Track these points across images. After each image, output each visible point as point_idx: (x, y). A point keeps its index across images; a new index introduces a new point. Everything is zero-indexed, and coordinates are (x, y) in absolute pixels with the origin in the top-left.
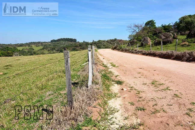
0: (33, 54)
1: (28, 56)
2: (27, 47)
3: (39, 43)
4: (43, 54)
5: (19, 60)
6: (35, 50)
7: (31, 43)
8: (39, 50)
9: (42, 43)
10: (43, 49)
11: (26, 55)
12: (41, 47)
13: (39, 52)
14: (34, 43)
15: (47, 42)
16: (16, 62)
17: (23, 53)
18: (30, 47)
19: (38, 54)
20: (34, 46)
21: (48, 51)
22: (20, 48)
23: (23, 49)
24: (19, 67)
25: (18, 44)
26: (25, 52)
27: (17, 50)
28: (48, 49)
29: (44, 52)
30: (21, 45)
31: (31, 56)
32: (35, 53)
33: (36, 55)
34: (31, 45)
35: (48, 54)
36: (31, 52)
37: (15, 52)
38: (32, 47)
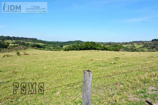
0: (134, 51)
1: (130, 52)
2: (130, 45)
3: (141, 42)
4: (143, 51)
5: (124, 54)
6: (136, 48)
7: (134, 42)
8: (139, 48)
9: (143, 42)
10: (143, 47)
11: (129, 51)
12: (142, 46)
13: (139, 50)
14: (136, 42)
15: (148, 41)
16: (122, 56)
17: (127, 49)
18: (132, 45)
19: (138, 51)
20: (135, 45)
21: (148, 49)
22: (125, 46)
23: (127, 46)
24: (124, 60)
25: (124, 42)
26: (128, 48)
27: (123, 47)
28: (148, 47)
29: (144, 50)
30: (126, 43)
31: (133, 52)
32: (135, 50)
33: (137, 52)
34: (133, 44)
35: (147, 51)
36: (133, 49)
37: (121, 48)
38: (134, 45)
